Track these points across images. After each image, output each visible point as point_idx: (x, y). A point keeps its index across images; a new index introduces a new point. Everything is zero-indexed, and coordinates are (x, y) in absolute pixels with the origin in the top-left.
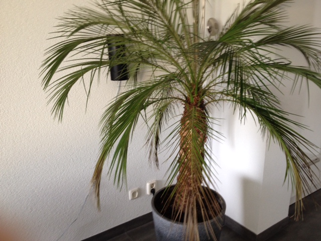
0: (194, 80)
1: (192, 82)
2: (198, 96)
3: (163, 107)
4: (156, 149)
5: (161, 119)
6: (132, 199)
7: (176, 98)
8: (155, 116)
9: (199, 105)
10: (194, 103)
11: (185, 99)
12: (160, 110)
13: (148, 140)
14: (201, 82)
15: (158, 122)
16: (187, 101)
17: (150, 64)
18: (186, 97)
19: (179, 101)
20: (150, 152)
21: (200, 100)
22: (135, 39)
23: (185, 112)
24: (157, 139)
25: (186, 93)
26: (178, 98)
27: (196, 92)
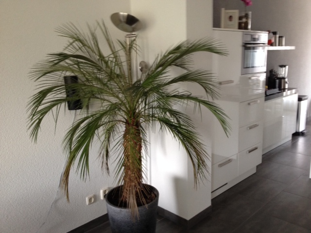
0: (130, 108)
1: (129, 109)
2: (134, 118)
3: (110, 128)
4: (107, 160)
5: (109, 137)
6: (89, 204)
7: (119, 121)
8: (104, 135)
9: (135, 124)
10: (132, 123)
11: (125, 121)
12: (108, 130)
13: (100, 153)
14: (135, 109)
15: (107, 139)
16: (127, 123)
17: (99, 99)
18: (126, 120)
19: (121, 122)
20: (103, 163)
21: (135, 121)
22: (89, 84)
23: (126, 130)
24: (107, 152)
25: (125, 117)
26: (120, 121)
27: (132, 116)
